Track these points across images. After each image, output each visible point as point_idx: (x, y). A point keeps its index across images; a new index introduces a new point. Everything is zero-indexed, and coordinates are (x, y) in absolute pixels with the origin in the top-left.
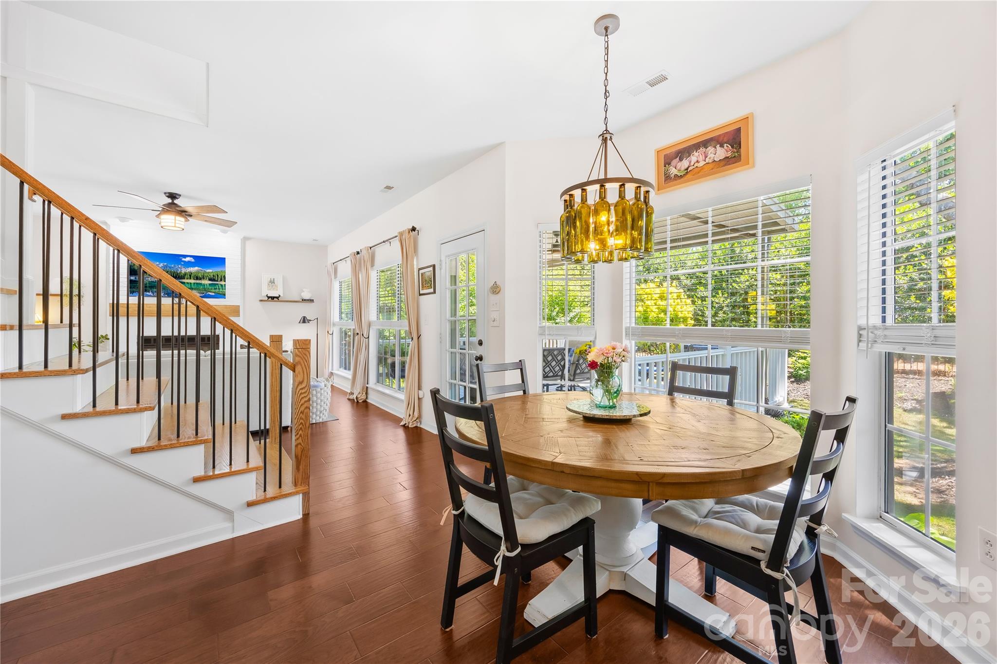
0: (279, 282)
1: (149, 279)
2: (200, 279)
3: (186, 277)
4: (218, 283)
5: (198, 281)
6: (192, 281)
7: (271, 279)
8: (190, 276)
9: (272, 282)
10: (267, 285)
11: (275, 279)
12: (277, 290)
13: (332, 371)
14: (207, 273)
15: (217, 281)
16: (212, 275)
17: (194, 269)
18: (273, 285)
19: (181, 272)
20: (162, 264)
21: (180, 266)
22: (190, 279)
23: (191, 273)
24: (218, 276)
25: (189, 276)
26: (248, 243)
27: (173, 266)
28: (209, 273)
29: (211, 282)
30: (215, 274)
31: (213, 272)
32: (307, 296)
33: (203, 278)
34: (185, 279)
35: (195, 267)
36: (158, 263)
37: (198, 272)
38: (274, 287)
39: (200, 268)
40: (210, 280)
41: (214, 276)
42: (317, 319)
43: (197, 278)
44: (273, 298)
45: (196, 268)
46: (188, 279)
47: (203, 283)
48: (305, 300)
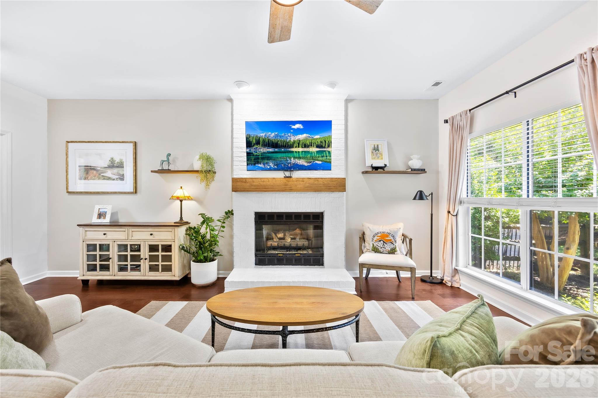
0: (384, 149)
1: (262, 150)
2: (308, 147)
3: (295, 145)
4: (325, 149)
5: (305, 149)
6: (300, 149)
7: (374, 146)
8: (299, 144)
9: (376, 149)
10: (371, 153)
11: (379, 146)
12: (382, 159)
13: (456, 268)
14: (314, 139)
15: (325, 147)
16: (319, 141)
17: (302, 137)
18: (377, 153)
19: (290, 141)
20: (273, 133)
21: (289, 134)
22: (299, 147)
23: (300, 141)
24: (325, 141)
25: (297, 144)
26: (350, 105)
27: (283, 135)
28: (316, 139)
29: (318, 149)
30: (322, 140)
31: (320, 138)
32: (416, 163)
33: (311, 145)
34: (293, 147)
35: (303, 134)
36: (270, 133)
37: (306, 139)
38: (378, 155)
39: (308, 135)
40: (318, 147)
41: (321, 142)
42: (432, 194)
43: (305, 146)
44: (376, 168)
45: (305, 135)
46: (296, 147)
47: (311, 150)
48: (415, 170)
